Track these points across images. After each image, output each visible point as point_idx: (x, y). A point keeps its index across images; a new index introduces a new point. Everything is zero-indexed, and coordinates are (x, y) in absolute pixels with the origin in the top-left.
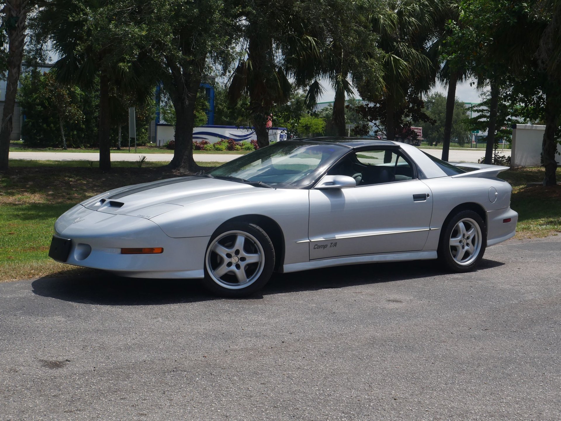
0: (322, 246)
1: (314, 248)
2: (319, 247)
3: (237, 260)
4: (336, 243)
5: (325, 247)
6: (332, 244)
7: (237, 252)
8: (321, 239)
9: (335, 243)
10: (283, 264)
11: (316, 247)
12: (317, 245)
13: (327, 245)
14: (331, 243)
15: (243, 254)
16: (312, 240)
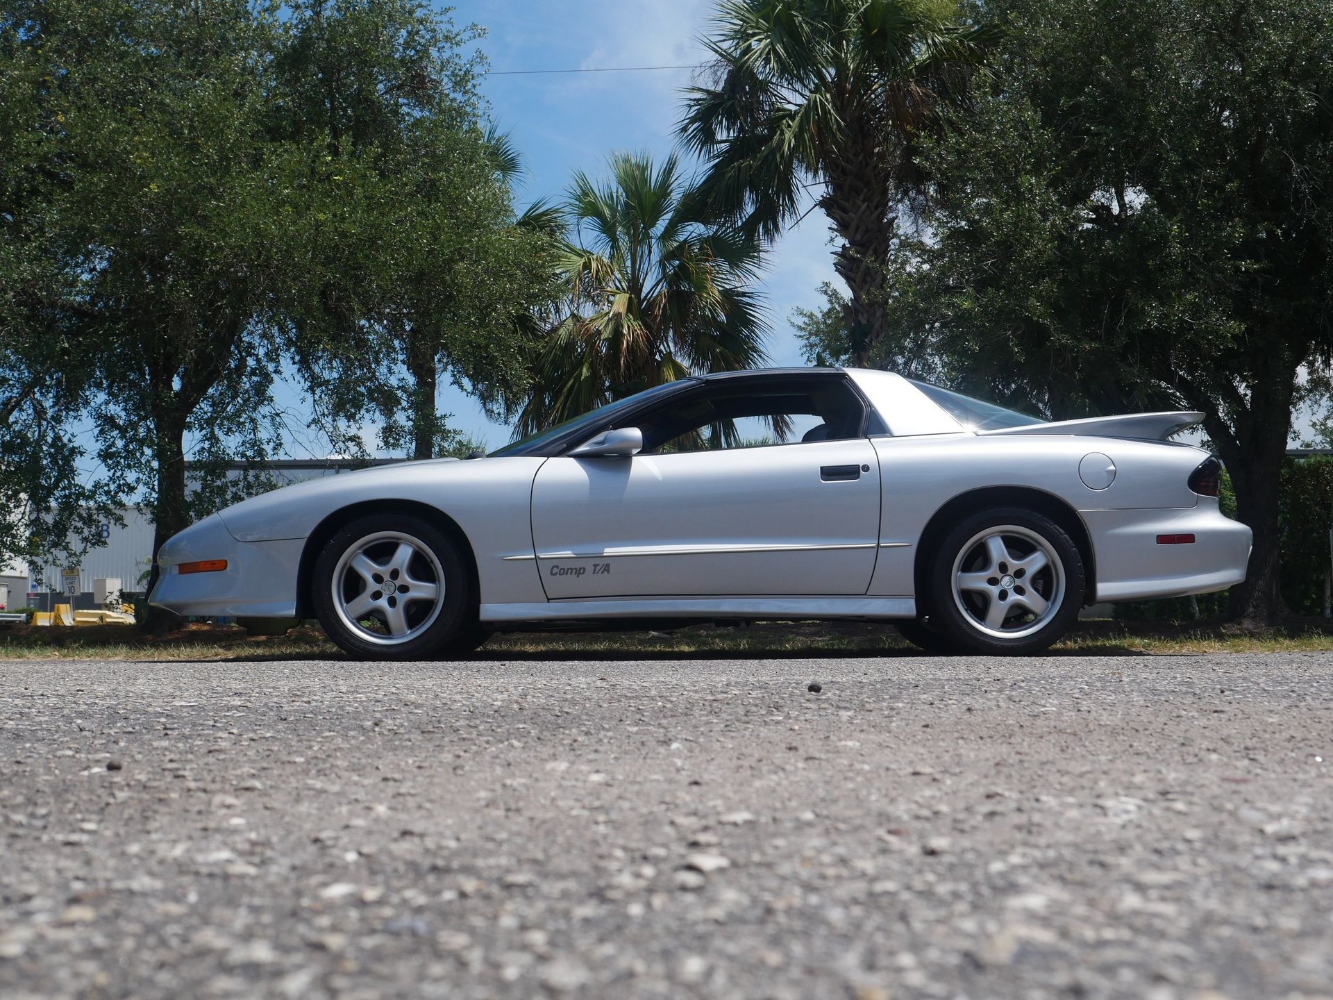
0: (572, 569)
1: (552, 574)
2: (564, 572)
3: (392, 589)
4: (608, 565)
5: (579, 572)
6: (598, 568)
7: (395, 574)
8: (568, 553)
9: (605, 566)
10: (479, 602)
11: (555, 570)
12: (557, 567)
13: (584, 569)
14: (595, 566)
15: (406, 578)
16: (542, 556)
